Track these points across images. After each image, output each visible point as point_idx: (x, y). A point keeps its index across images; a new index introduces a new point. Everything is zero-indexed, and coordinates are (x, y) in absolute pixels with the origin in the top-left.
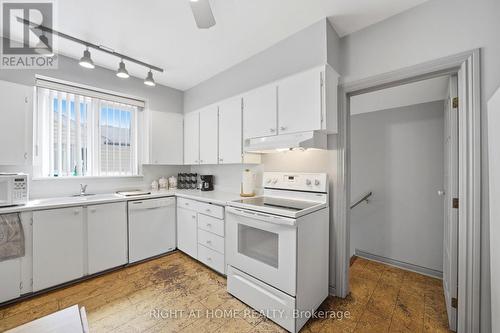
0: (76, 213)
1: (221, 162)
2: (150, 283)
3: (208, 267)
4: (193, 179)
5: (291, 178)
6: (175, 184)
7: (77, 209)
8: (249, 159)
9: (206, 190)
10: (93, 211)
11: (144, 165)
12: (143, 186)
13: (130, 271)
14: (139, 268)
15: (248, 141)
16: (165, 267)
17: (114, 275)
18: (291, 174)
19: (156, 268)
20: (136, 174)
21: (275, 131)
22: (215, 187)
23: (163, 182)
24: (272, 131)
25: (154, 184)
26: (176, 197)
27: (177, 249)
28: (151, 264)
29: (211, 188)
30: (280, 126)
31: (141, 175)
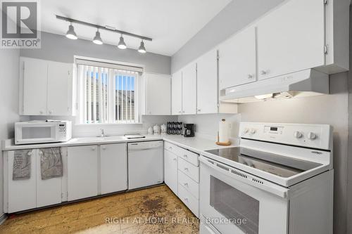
0: (93, 150)
1: (198, 113)
2: (139, 211)
3: (185, 206)
4: (179, 126)
5: (274, 129)
6: (165, 130)
7: (94, 147)
8: (225, 109)
9: (188, 136)
10: (104, 149)
11: (143, 116)
12: (142, 131)
13: (128, 196)
14: (135, 194)
15: (224, 91)
16: (153, 198)
17: (117, 197)
18: (274, 125)
19: (146, 197)
20: (137, 122)
21: (254, 77)
22: (196, 134)
23: (156, 128)
24: (251, 77)
25: (150, 130)
26: (164, 141)
27: (164, 182)
28: (144, 193)
29: (192, 135)
30: (260, 69)
31: (141, 123)
